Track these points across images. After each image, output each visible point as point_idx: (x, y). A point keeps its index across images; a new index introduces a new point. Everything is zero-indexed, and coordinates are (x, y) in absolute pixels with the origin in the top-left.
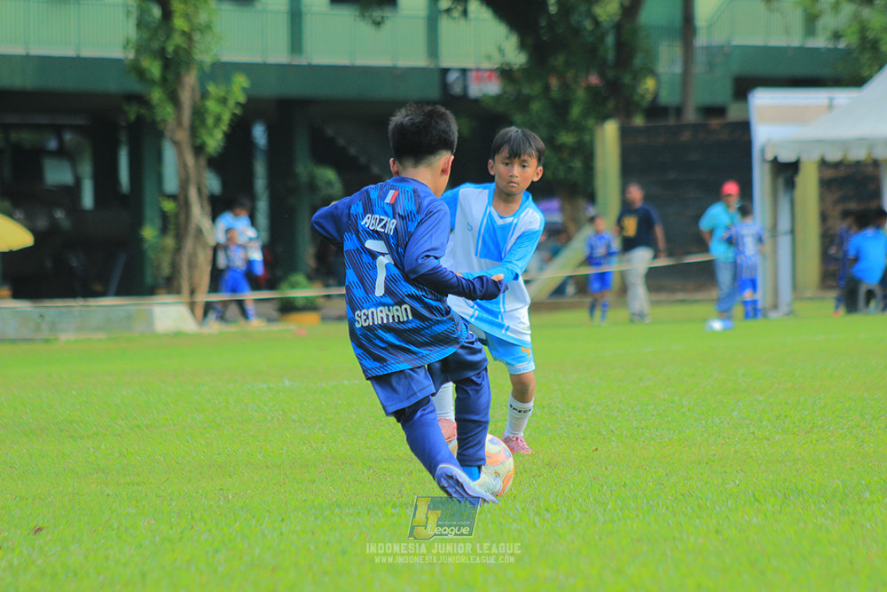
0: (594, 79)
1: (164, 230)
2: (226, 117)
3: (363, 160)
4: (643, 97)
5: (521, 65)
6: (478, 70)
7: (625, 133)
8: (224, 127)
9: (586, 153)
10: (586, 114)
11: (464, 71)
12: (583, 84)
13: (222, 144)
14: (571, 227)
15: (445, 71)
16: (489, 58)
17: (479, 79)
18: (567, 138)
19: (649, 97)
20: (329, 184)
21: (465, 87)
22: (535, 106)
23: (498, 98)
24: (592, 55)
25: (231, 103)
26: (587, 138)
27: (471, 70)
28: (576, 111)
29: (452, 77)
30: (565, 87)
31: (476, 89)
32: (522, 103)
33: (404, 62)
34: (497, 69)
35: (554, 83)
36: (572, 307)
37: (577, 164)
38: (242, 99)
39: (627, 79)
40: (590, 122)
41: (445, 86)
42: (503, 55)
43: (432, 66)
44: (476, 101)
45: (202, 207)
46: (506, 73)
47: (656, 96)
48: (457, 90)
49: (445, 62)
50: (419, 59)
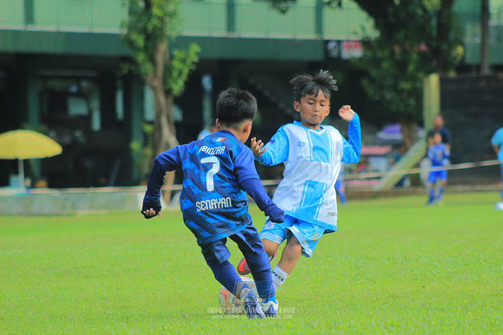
0: (423, 47)
1: (145, 144)
2: (186, 71)
3: (273, 99)
4: (455, 58)
5: (376, 39)
6: (348, 41)
7: (443, 82)
8: (184, 77)
9: (418, 95)
10: (418, 70)
11: (339, 42)
12: (416, 50)
13: (183, 89)
14: (408, 143)
15: (327, 42)
16: (355, 33)
17: (349, 47)
18: (405, 85)
19: (459, 59)
21: (340, 53)
22: (385, 65)
23: (361, 60)
24: (422, 32)
25: (189, 62)
26: (418, 85)
27: (343, 41)
28: (411, 68)
29: (332, 46)
30: (405, 52)
31: (347, 54)
32: (376, 62)
33: (300, 36)
34: (360, 41)
35: (397, 49)
36: (408, 194)
37: (412, 102)
38: (195, 59)
39: (445, 47)
40: (421, 75)
41: (326, 52)
42: (365, 32)
43: (318, 39)
44: (347, 62)
45: (170, 129)
46: (366, 43)
47: (464, 58)
48: (334, 54)
49: (327, 36)
50: (310, 35)
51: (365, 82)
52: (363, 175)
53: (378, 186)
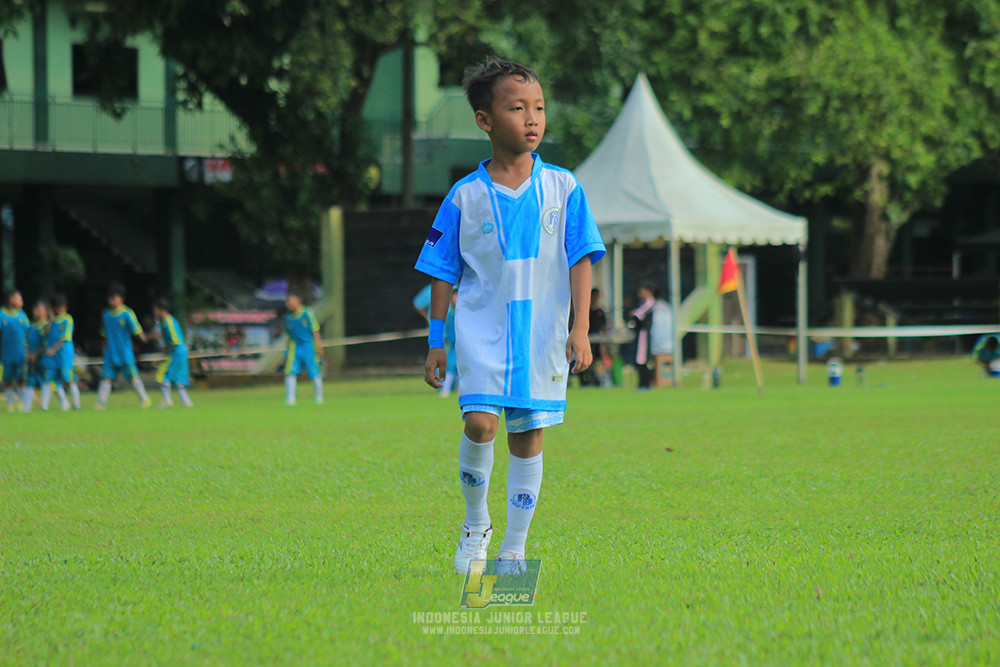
0: (321, 169)
3: (105, 242)
4: (366, 185)
5: (252, 155)
6: (213, 158)
7: (348, 219)
9: (313, 237)
10: (313, 200)
11: (200, 160)
12: (311, 173)
15: (182, 159)
16: (221, 146)
17: (214, 168)
18: (294, 223)
19: (372, 186)
20: (72, 263)
21: (201, 175)
22: (265, 193)
23: (230, 185)
24: (318, 146)
26: (313, 223)
27: (206, 158)
28: (303, 197)
29: (189, 164)
30: (293, 174)
31: (209, 177)
32: (253, 190)
33: (142, 151)
34: (229, 158)
35: (283, 171)
37: (304, 247)
39: (351, 169)
40: (317, 209)
41: (182, 173)
42: (235, 144)
43: (170, 154)
44: (211, 187)
46: (236, 161)
47: (380, 185)
48: (194, 176)
49: (183, 151)
50: (157, 148)
51: (236, 217)
52: (235, 353)
53: (254, 368)
